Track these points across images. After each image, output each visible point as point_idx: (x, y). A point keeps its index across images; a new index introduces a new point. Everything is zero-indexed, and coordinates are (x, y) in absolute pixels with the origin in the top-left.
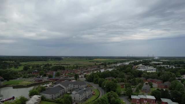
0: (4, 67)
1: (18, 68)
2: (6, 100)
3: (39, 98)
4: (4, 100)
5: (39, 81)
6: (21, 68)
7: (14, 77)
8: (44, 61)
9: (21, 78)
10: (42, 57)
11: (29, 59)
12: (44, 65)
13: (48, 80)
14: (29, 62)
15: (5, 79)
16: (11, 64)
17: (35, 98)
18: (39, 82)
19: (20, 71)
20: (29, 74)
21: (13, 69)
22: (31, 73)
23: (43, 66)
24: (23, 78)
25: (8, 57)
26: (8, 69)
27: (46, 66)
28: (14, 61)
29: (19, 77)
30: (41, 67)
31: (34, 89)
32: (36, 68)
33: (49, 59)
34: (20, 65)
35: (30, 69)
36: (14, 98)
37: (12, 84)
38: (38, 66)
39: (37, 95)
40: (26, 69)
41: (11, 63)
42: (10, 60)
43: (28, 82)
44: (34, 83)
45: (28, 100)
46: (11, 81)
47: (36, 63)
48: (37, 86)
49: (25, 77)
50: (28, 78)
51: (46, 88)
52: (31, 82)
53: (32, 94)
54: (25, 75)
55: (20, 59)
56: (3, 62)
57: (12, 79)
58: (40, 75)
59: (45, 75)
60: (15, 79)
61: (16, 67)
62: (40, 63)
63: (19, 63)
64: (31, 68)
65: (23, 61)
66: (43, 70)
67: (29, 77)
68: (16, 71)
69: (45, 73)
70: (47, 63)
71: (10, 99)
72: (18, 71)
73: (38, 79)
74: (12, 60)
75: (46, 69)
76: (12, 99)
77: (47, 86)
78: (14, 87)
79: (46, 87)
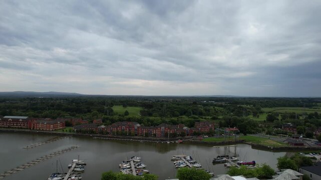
0: (239, 114)
1: (258, 117)
2: (244, 164)
3: (298, 176)
4: (242, 162)
5: (296, 144)
6: (263, 118)
7: (253, 131)
8: (307, 106)
9: (264, 134)
10: (301, 98)
11: (277, 102)
12: (306, 114)
13: (316, 146)
14: (277, 108)
15: (242, 132)
16: (248, 110)
17: (289, 174)
18: (296, 147)
19: (261, 122)
20: (276, 129)
21: (251, 117)
22: (281, 128)
23: (304, 117)
24: (267, 134)
25: (245, 98)
26: (244, 117)
27: (310, 116)
28: (252, 106)
29: (260, 132)
30: (301, 118)
31: (286, 157)
32: (289, 119)
33: (318, 104)
34: (262, 113)
35: (278, 120)
36: (254, 163)
37: (249, 141)
38: (293, 116)
39: (292, 169)
40: (271, 118)
41: (248, 108)
42: (247, 104)
43: (275, 143)
44: (286, 146)
45: (276, 174)
46: (249, 136)
47: (289, 110)
48: (293, 154)
49: (269, 133)
50: (275, 135)
51: (313, 161)
52: (280, 143)
53: (283, 165)
54: (270, 129)
55: (261, 102)
56: (238, 106)
57: (250, 133)
58: (300, 133)
59: (309, 136)
60: (254, 133)
61: (255, 115)
62: (298, 111)
63: (258, 109)
64: (280, 118)
65: (266, 106)
66: (305, 125)
67: (277, 133)
68: (256, 121)
69: (310, 132)
70: (313, 112)
71: (249, 164)
72: (259, 122)
73: (294, 139)
74: (250, 104)
75: (311, 123)
76: (252, 164)
77: (314, 158)
78: (254, 147)
79: (311, 158)
